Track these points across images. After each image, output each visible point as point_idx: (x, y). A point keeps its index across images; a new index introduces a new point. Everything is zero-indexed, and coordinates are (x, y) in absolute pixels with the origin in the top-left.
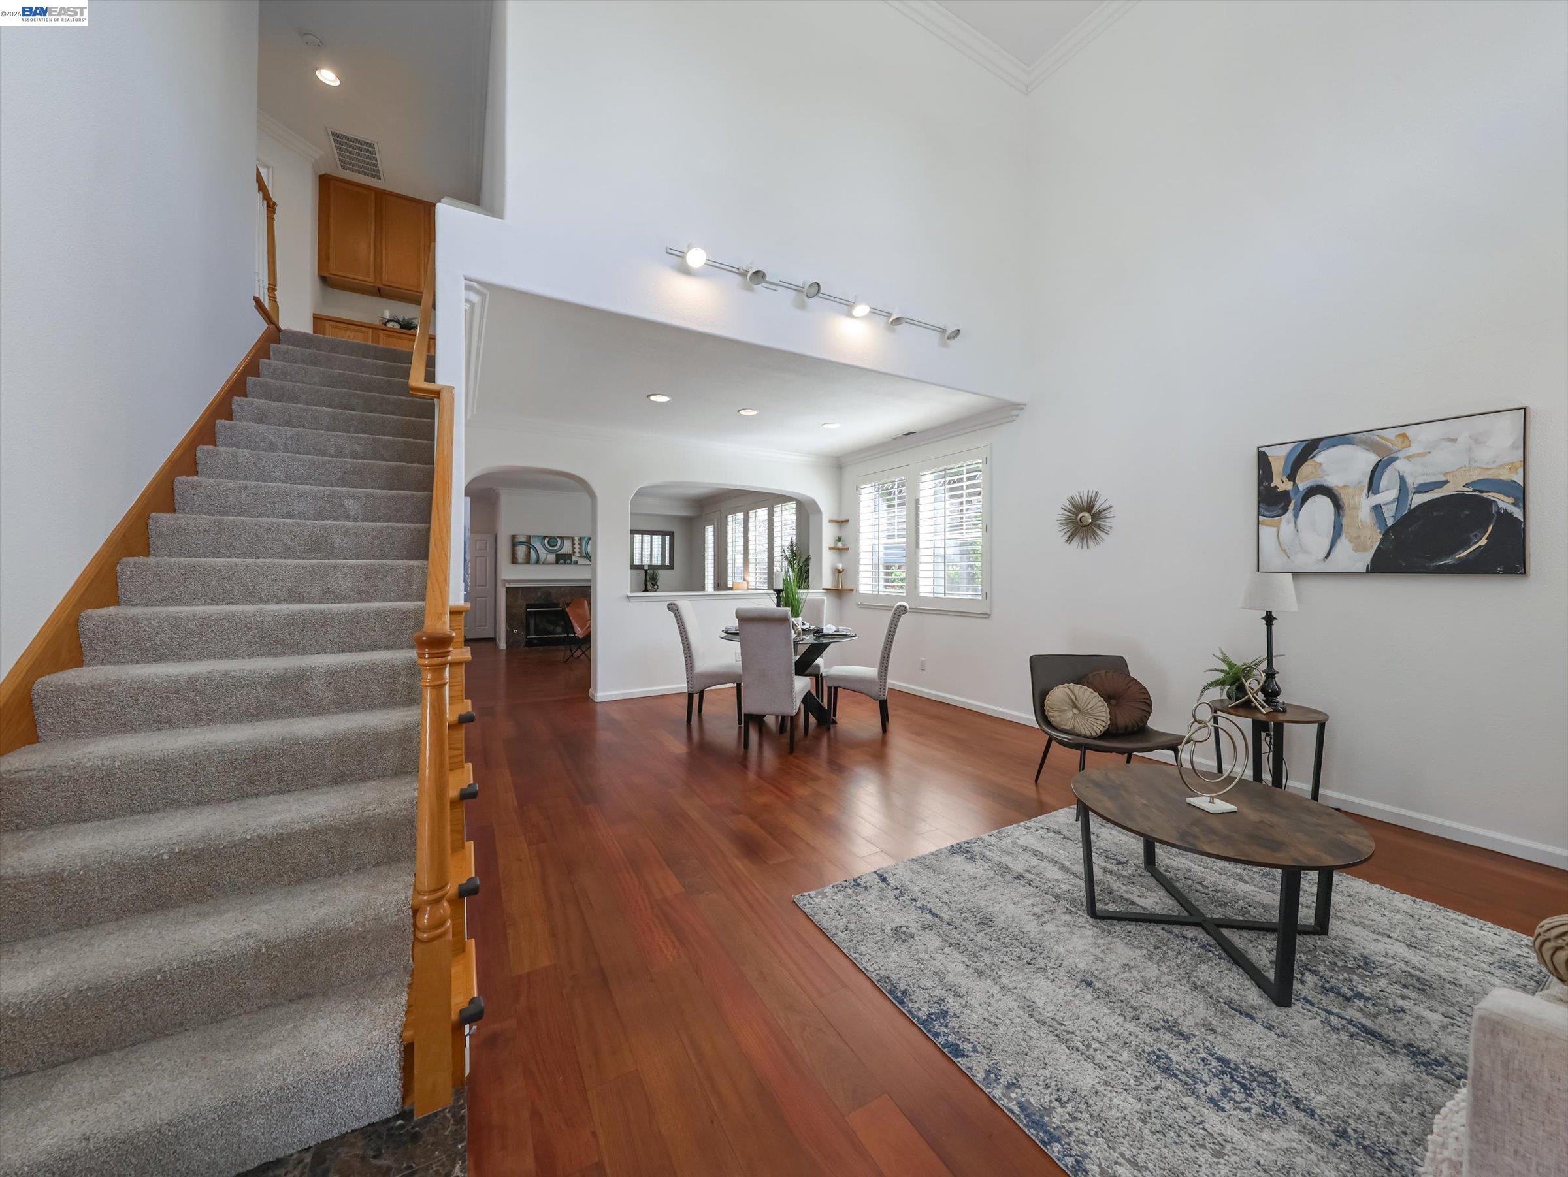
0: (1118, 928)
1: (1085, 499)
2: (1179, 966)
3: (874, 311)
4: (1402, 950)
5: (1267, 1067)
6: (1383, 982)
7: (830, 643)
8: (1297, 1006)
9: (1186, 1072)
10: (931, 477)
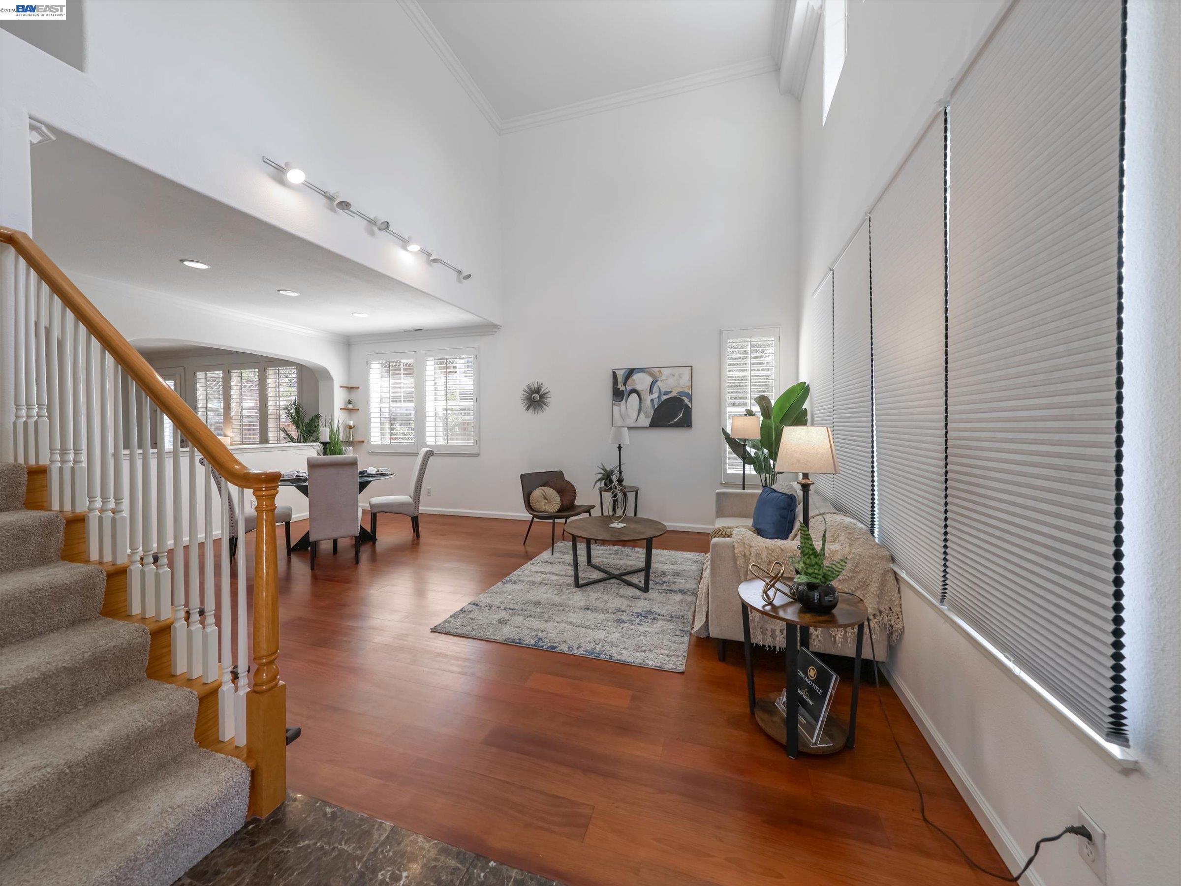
0: (589, 588)
1: (536, 386)
2: (613, 593)
3: (422, 251)
4: (671, 566)
5: (649, 609)
6: (669, 577)
7: (371, 481)
8: (650, 591)
9: (628, 620)
10: (433, 363)
